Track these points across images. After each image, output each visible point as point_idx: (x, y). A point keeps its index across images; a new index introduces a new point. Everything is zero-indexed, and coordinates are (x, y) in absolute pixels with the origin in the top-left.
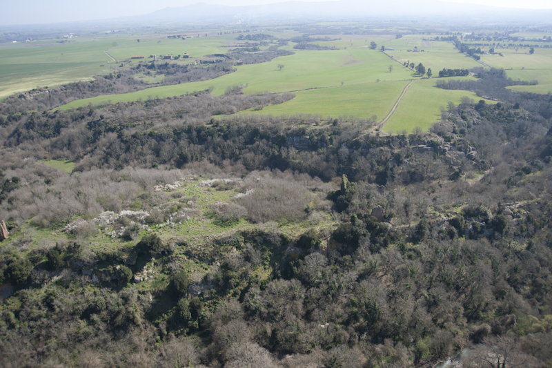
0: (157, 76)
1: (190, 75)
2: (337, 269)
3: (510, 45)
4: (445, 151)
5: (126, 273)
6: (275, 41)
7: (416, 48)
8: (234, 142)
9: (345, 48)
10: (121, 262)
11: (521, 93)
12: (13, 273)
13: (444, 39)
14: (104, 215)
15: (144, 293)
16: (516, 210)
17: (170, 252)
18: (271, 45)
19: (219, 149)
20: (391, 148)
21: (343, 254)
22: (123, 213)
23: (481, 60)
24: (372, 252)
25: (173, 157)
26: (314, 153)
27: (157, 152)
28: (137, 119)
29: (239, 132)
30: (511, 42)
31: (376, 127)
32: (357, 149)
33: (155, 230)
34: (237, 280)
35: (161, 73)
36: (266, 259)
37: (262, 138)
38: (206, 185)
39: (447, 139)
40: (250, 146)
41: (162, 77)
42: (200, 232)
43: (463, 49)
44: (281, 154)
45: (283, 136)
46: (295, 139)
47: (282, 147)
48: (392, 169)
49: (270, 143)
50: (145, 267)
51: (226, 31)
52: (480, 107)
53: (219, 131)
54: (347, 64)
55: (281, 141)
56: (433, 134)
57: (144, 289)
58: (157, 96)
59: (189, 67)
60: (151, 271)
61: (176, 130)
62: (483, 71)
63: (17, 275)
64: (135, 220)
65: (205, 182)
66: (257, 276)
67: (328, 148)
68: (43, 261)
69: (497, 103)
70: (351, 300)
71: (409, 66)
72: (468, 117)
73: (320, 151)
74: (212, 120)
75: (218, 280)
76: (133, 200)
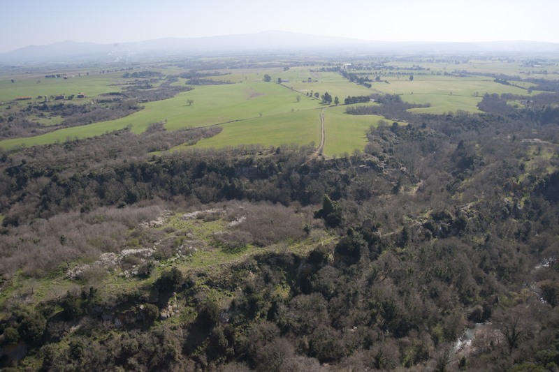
0: (53, 118)
1: (94, 115)
2: (348, 279)
3: (390, 73)
4: (382, 169)
5: (154, 310)
6: (163, 78)
7: (310, 78)
8: (182, 177)
9: (241, 82)
10: (143, 302)
11: (421, 115)
12: (29, 329)
13: (329, 70)
14: (104, 256)
15: (174, 328)
16: (469, 211)
17: (191, 284)
18: (161, 82)
19: (167, 185)
20: (337, 170)
21: (348, 265)
22: (126, 252)
23: (372, 87)
24: (372, 260)
25: (121, 197)
26: (265, 181)
27: (101, 194)
28: (66, 161)
29: (185, 167)
30: (388, 71)
31: (317, 152)
32: (307, 173)
33: (167, 264)
34: (263, 302)
35: (56, 114)
36: (283, 278)
37: (210, 170)
38: (190, 218)
39: (381, 159)
40: (199, 180)
41: (58, 119)
42: (213, 262)
43: (352, 78)
44: (233, 184)
45: (232, 167)
46: (244, 169)
47: (233, 178)
48: (343, 189)
49: (220, 175)
50: (169, 303)
51: (107, 69)
52: (394, 128)
53: (164, 167)
54: (252, 96)
55: (230, 172)
56: (369, 155)
57: (174, 325)
58: (76, 137)
59: (87, 107)
60: (175, 306)
61: (117, 169)
62: (381, 97)
63: (34, 330)
64: (143, 257)
65: (186, 215)
66: (278, 296)
67: (278, 175)
68: (56, 312)
69: (407, 124)
70: (370, 303)
71: (313, 96)
72: (388, 138)
73: (272, 178)
74: (154, 156)
75: (244, 305)
76: (127, 239)
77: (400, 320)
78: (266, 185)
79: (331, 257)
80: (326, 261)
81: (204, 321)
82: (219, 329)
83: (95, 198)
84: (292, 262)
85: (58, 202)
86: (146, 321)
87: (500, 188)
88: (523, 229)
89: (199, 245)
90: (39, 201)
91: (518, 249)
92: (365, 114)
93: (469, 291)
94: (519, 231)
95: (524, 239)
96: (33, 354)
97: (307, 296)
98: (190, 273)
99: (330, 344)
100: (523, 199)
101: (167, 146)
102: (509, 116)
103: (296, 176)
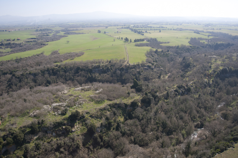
0: (6, 49)
1: (26, 48)
2: (147, 113)
3: (151, 29)
4: (153, 69)
5: (69, 128)
6: (53, 32)
7: (117, 32)
8: (70, 73)
9: (88, 33)
10: (64, 125)
11: (166, 46)
12: (17, 138)
13: (125, 28)
16: (191, 84)
17: (83, 117)
18: (53, 33)
20: (136, 69)
21: (147, 107)
22: (54, 105)
23: (144, 35)
24: (156, 105)
26: (106, 74)
27: (35, 81)
28: (18, 67)
29: (71, 69)
31: (126, 62)
32: (123, 71)
33: (73, 109)
34: (113, 123)
35: (7, 47)
36: (121, 113)
37: (82, 70)
38: (78, 90)
39: (153, 64)
40: (77, 74)
41: (9, 50)
43: (135, 31)
44: (92, 76)
45: (91, 69)
46: (96, 69)
47: (92, 74)
48: (138, 77)
49: (86, 72)
50: (75, 125)
51: (28, 28)
52: (156, 52)
53: (62, 69)
54: (94, 39)
55: (90, 71)
56: (148, 63)
57: (78, 134)
58: (20, 57)
59: (22, 44)
60: (78, 126)
61: (41, 70)
62: (149, 39)
64: (62, 106)
65: (76, 89)
66: (119, 120)
67: (111, 72)
68: (28, 131)
69: (161, 50)
70: (157, 122)
71: (120, 39)
72: (154, 56)
73: (108, 73)
74: (57, 65)
75: (106, 125)
76: (53, 99)
77: (169, 128)
78: (106, 76)
79: (139, 104)
80: (138, 106)
81: (90, 132)
82: (96, 135)
83: (32, 83)
84: (124, 107)
85: (16, 85)
86: (66, 133)
87: (202, 75)
88: (212, 92)
89: (84, 101)
90: (7, 85)
91: (211, 99)
92: (143, 46)
93: (194, 116)
94: (211, 92)
95: (213, 96)
96: (19, 149)
97: (131, 120)
98: (83, 112)
99: (142, 139)
100: (212, 80)
101: (62, 60)
102: (201, 46)
103: (118, 72)
